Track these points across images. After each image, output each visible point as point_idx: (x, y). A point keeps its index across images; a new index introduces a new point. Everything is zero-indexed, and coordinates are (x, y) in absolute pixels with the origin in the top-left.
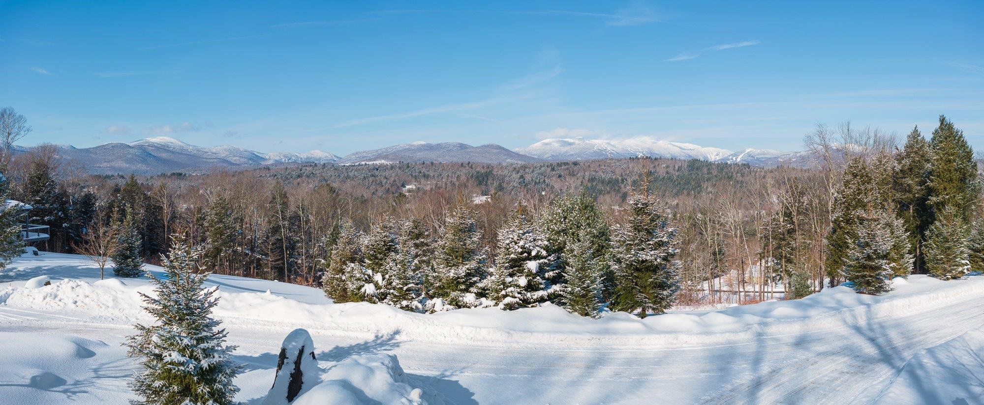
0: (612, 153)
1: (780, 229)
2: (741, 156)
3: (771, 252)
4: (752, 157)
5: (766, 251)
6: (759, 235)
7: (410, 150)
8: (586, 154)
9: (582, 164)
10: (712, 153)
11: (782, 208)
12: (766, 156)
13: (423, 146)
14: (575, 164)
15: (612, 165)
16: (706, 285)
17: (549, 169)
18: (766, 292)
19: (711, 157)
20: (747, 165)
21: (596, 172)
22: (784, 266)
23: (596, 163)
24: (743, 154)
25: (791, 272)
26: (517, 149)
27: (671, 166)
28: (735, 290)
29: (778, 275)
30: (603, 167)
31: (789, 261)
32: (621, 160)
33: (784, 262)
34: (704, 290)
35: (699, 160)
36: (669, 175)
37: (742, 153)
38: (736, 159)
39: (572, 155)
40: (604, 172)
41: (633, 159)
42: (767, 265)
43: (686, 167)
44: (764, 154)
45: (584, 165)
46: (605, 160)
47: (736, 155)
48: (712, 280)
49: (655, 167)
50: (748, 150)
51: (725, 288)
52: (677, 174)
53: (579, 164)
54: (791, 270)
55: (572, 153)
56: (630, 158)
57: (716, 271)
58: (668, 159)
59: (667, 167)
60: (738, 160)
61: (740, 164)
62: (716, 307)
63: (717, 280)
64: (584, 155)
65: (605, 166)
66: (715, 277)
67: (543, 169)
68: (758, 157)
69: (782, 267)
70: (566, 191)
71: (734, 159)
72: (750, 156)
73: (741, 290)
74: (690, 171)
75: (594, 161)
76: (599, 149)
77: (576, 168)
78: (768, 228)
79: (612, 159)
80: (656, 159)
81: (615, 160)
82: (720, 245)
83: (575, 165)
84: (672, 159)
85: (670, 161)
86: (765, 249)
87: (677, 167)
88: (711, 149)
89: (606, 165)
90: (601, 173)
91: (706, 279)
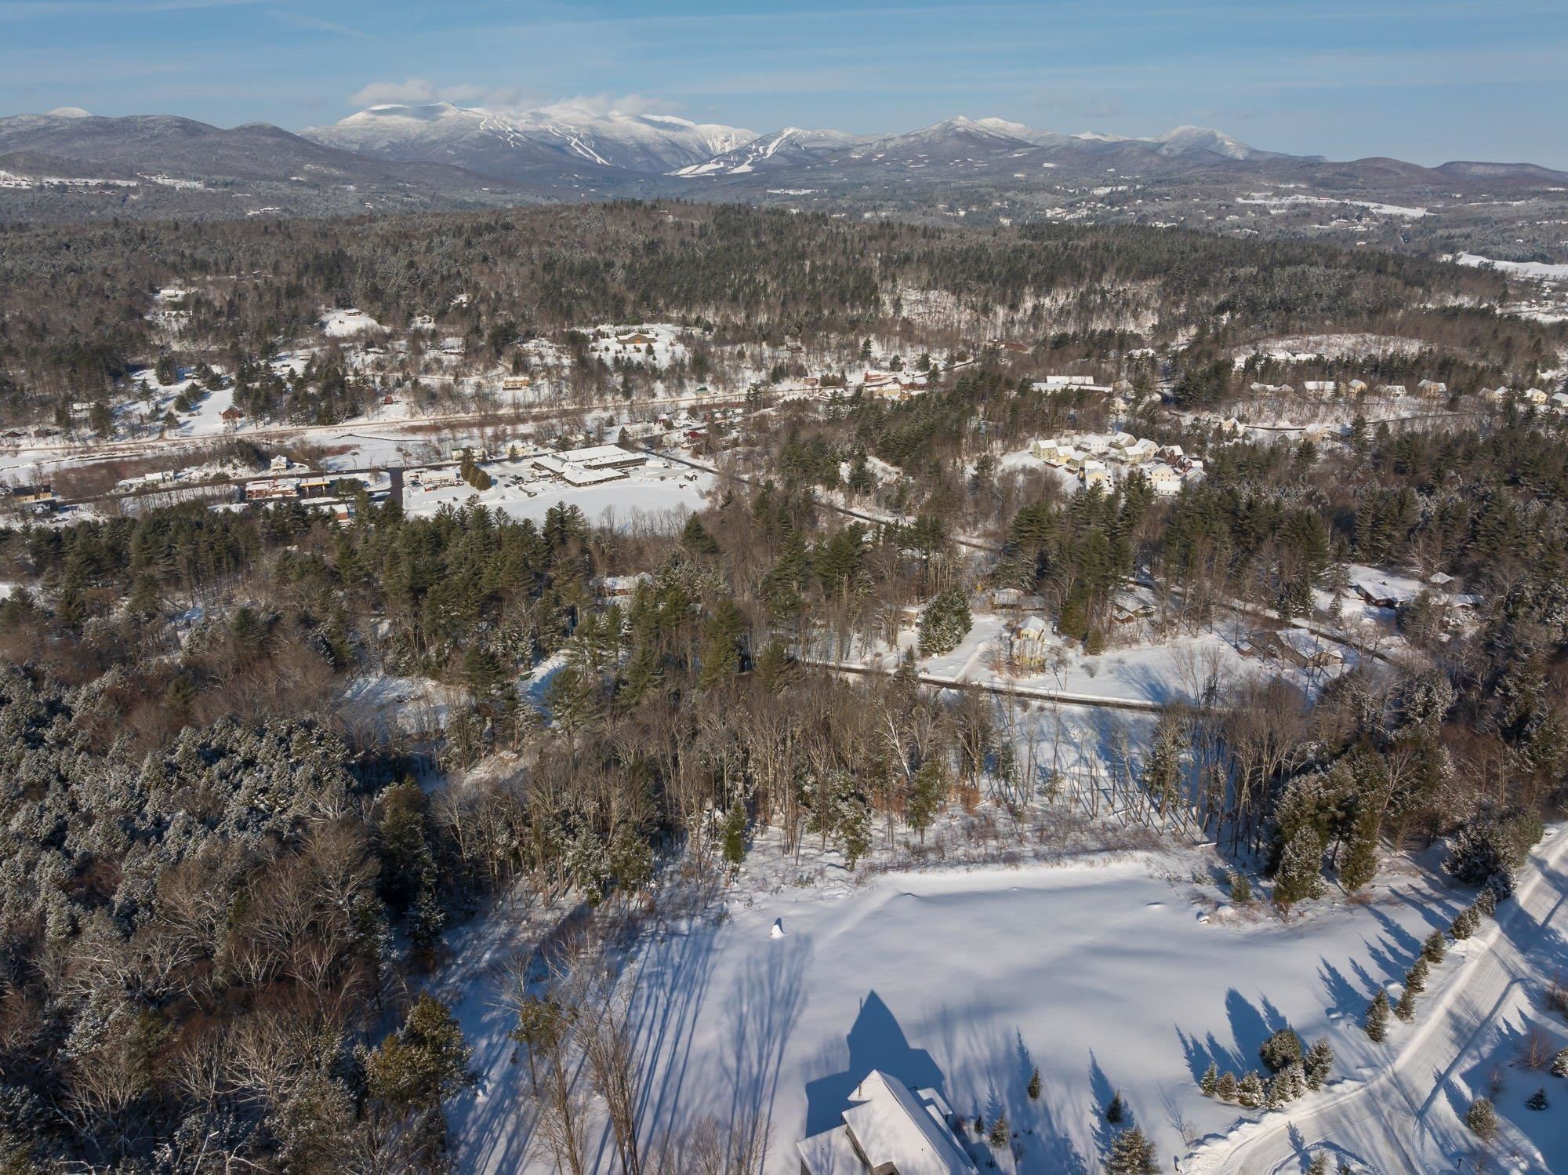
0: (515, 139)
2: (774, 145)
4: (797, 146)
7: (53, 134)
8: (464, 141)
10: (716, 137)
12: (824, 145)
13: (85, 121)
24: (778, 141)
26: (312, 129)
37: (776, 138)
38: (765, 150)
43: (712, 226)
44: (819, 139)
47: (764, 141)
50: (788, 132)
59: (679, 226)
60: (770, 152)
61: (773, 161)
64: (460, 142)
68: (808, 145)
76: (490, 130)
88: (715, 128)
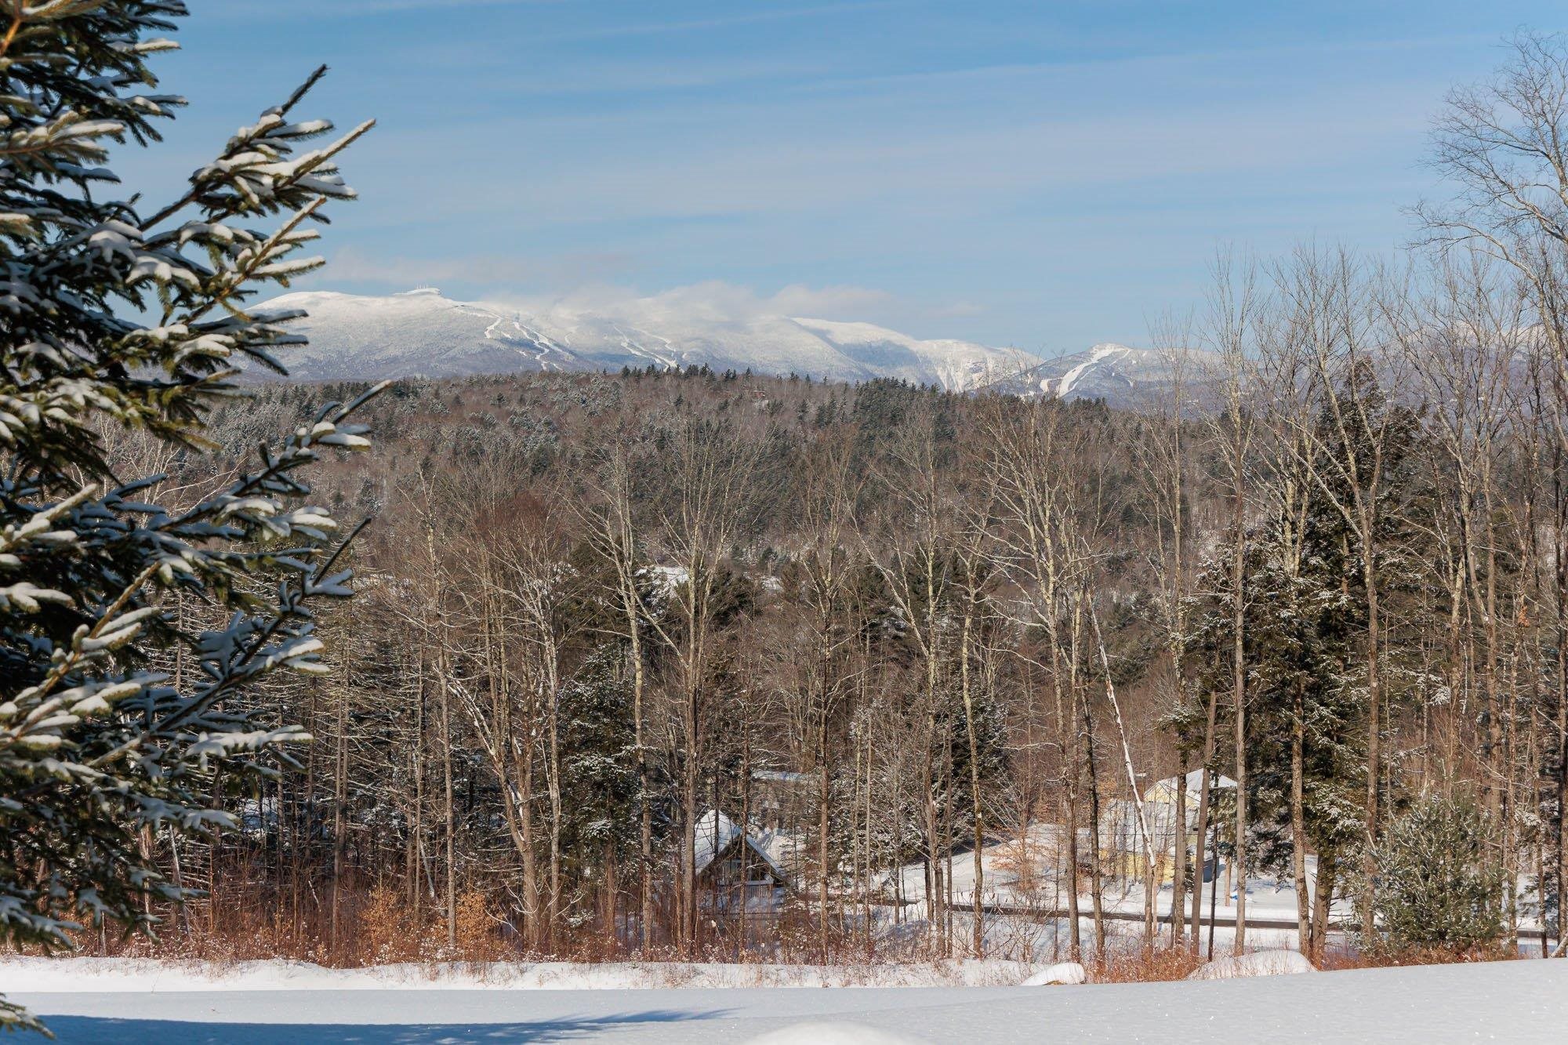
1: (1284, 606)
2: (1072, 375)
3: (1241, 716)
4: (1119, 378)
5: (1212, 715)
6: (1180, 637)
8: (453, 359)
9: (427, 393)
10: (956, 362)
11: (1297, 508)
14: (400, 390)
15: (552, 397)
16: (913, 879)
17: (291, 411)
18: (1204, 922)
19: (949, 376)
20: (1091, 408)
21: (486, 424)
22: (1298, 792)
23: (487, 388)
24: (1080, 368)
25: (1335, 821)
27: (790, 405)
28: (1048, 904)
29: (1263, 836)
30: (514, 406)
31: (1324, 767)
32: (587, 379)
33: (1297, 772)
34: (905, 903)
35: (904, 385)
36: (781, 442)
37: (1077, 363)
38: (1053, 384)
39: (394, 360)
40: (516, 428)
41: (638, 375)
42: (1212, 784)
43: (849, 410)
45: (437, 395)
46: (525, 380)
47: (1055, 371)
48: (944, 864)
49: (723, 407)
50: (1102, 355)
51: (1005, 897)
52: (812, 437)
53: (416, 394)
54: (1335, 811)
55: (393, 352)
56: (626, 372)
57: (961, 823)
58: (779, 380)
59: (775, 409)
60: (1062, 388)
61: (1069, 402)
62: (959, 978)
63: (963, 868)
64: (441, 362)
65: (522, 401)
66: (958, 850)
67: (265, 410)
68: (1142, 377)
69: (1284, 801)
70: (361, 502)
71: (1044, 385)
72: (1108, 376)
73: (1086, 903)
74: (864, 427)
75: (477, 383)
76: (504, 340)
77: (402, 408)
78: (1227, 597)
79: (551, 375)
80: (730, 378)
81: (565, 377)
82: (982, 710)
83: (401, 395)
84: (794, 378)
85: (786, 389)
86: (1206, 703)
87: (813, 411)
89: (528, 396)
90: (503, 429)
91: (918, 856)
